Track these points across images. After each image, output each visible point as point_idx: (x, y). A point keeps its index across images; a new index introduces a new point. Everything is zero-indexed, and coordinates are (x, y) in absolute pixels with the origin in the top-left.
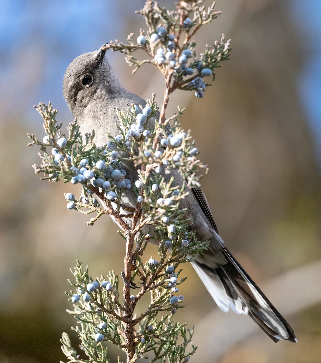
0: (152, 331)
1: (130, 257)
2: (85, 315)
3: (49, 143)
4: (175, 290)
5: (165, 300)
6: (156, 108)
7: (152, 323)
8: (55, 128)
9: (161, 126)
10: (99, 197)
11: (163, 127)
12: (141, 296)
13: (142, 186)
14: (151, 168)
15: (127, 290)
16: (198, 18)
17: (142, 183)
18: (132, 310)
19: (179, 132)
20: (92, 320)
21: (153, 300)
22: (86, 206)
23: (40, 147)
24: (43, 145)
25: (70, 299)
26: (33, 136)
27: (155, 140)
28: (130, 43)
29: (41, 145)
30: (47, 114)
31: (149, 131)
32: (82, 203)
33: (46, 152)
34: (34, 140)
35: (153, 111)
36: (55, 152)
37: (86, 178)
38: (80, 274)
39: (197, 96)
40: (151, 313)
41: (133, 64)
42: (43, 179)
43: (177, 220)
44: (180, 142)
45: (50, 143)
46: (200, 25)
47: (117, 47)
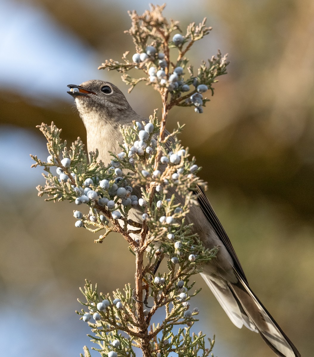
0: (168, 345)
1: (140, 273)
2: (98, 333)
3: (52, 163)
4: (186, 304)
5: (179, 313)
6: (158, 125)
7: (169, 336)
8: (59, 147)
9: (161, 144)
10: (106, 215)
11: (162, 145)
12: (154, 311)
13: (145, 204)
14: (154, 185)
15: (139, 306)
16: (190, 35)
17: (146, 201)
18: (147, 325)
19: (179, 149)
20: (106, 338)
21: (168, 314)
22: (94, 224)
23: (44, 167)
24: (47, 166)
25: (81, 318)
26: (36, 158)
27: (156, 158)
28: (126, 62)
29: (45, 166)
30: (49, 135)
31: (151, 148)
32: (89, 221)
33: (50, 173)
34: (37, 161)
35: (155, 127)
36: (60, 171)
37: (90, 199)
38: (90, 293)
39: (197, 111)
40: (166, 327)
41: (129, 83)
42: (47, 201)
43: (184, 236)
44: (179, 159)
45: (54, 163)
46: (193, 42)
47: (112, 66)
